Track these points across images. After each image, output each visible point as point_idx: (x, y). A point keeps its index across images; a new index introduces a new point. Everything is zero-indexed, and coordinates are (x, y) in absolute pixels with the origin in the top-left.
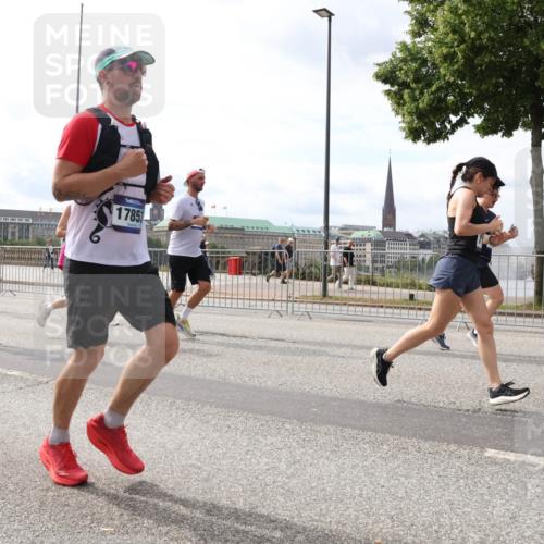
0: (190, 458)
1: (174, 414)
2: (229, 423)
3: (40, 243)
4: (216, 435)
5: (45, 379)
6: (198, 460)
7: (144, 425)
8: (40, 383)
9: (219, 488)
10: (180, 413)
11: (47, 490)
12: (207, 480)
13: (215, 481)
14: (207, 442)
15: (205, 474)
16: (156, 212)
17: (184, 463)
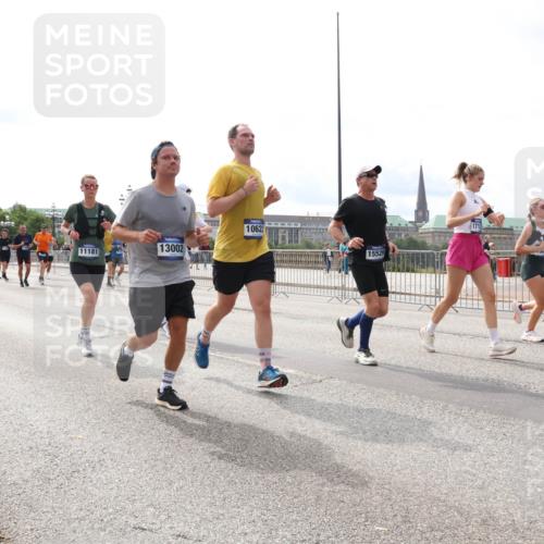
0: (464, 464)
1: (447, 420)
2: (504, 430)
3: (309, 246)
4: (491, 442)
5: (319, 378)
6: (473, 467)
7: (416, 428)
8: (314, 382)
9: (495, 498)
10: (452, 417)
11: (323, 485)
12: (481, 488)
13: (491, 489)
14: (481, 449)
15: (479, 482)
16: (421, 214)
17: (457, 469)
